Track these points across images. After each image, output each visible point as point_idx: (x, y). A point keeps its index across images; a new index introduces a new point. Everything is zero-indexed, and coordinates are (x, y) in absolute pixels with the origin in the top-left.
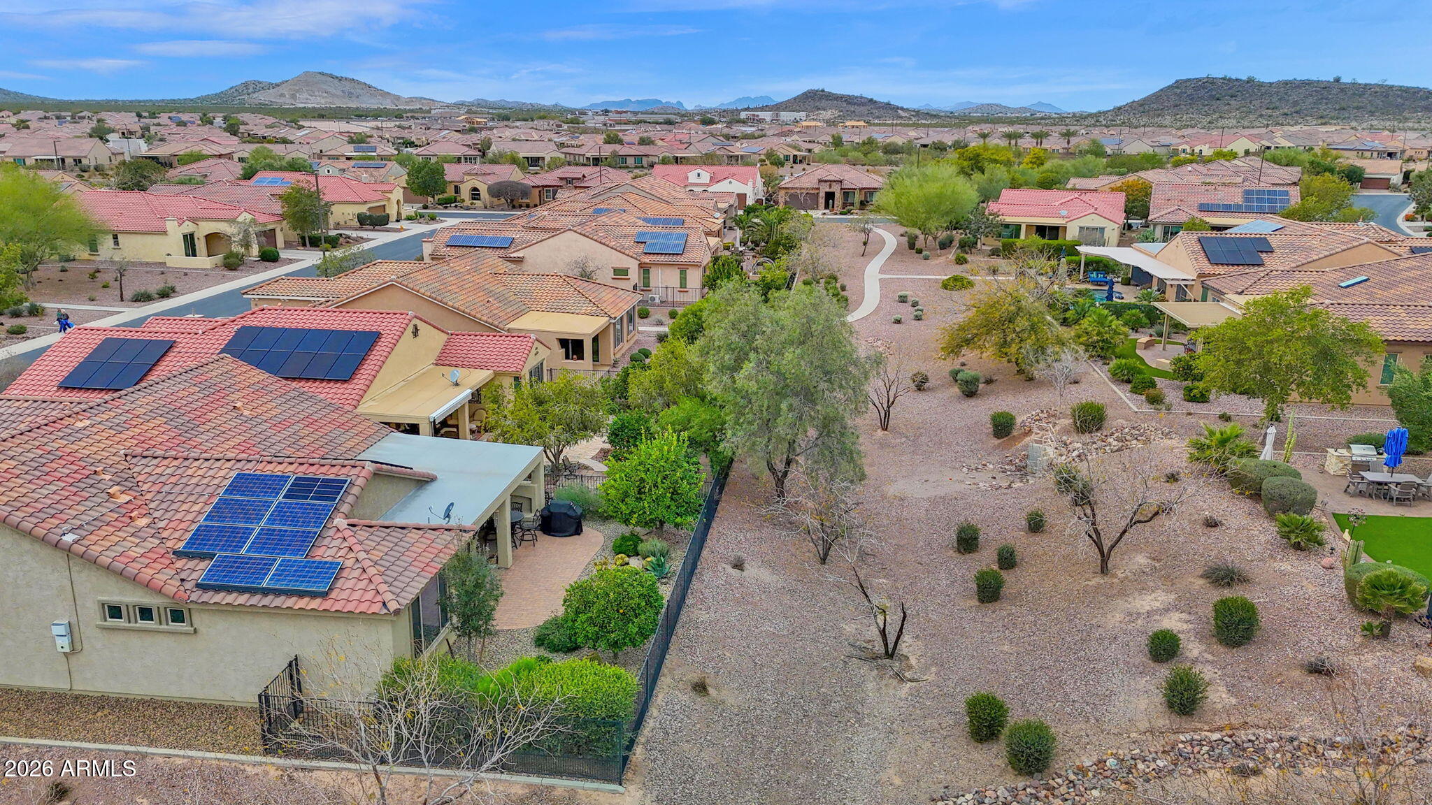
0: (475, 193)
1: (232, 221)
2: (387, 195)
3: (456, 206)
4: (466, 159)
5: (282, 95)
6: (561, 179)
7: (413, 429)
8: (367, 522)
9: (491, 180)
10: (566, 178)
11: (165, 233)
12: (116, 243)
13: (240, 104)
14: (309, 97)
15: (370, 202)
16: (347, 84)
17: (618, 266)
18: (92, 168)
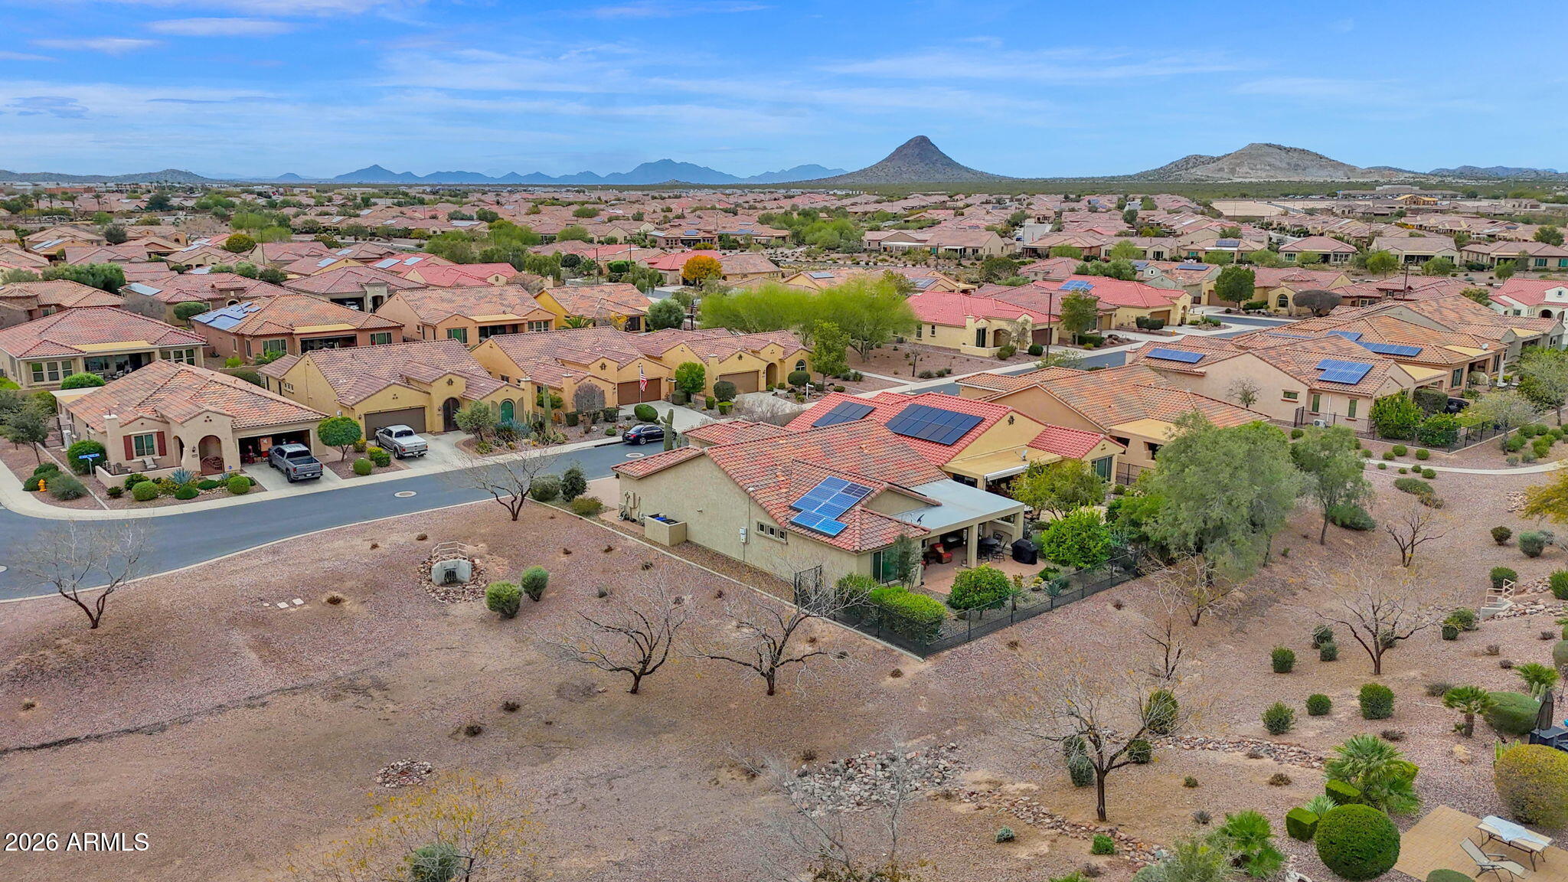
0: (1283, 302)
1: (1012, 321)
2: (1175, 301)
3: (1259, 312)
4: (1336, 256)
5: (1221, 170)
6: (1380, 290)
7: (973, 483)
8: (871, 511)
9: (1302, 288)
10: (1387, 290)
11: (964, 327)
12: (933, 333)
13: (1176, 179)
14: (1250, 171)
15: (1153, 307)
16: (1296, 155)
17: (1290, 389)
18: (984, 258)
